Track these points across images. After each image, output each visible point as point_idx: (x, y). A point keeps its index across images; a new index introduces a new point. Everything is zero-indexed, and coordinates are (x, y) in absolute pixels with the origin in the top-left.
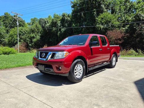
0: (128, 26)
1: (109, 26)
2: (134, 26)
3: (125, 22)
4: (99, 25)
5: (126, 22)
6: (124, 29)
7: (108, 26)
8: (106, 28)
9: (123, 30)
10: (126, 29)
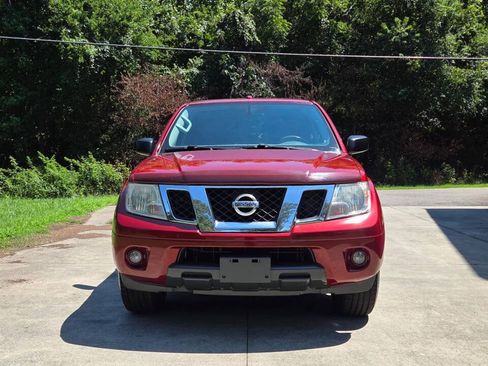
0: (199, 61)
1: (124, 52)
2: (223, 67)
3: (183, 40)
4: (72, 35)
5: (188, 41)
6: (183, 71)
7: (120, 48)
8: (110, 59)
9: (182, 77)
10: (192, 73)
